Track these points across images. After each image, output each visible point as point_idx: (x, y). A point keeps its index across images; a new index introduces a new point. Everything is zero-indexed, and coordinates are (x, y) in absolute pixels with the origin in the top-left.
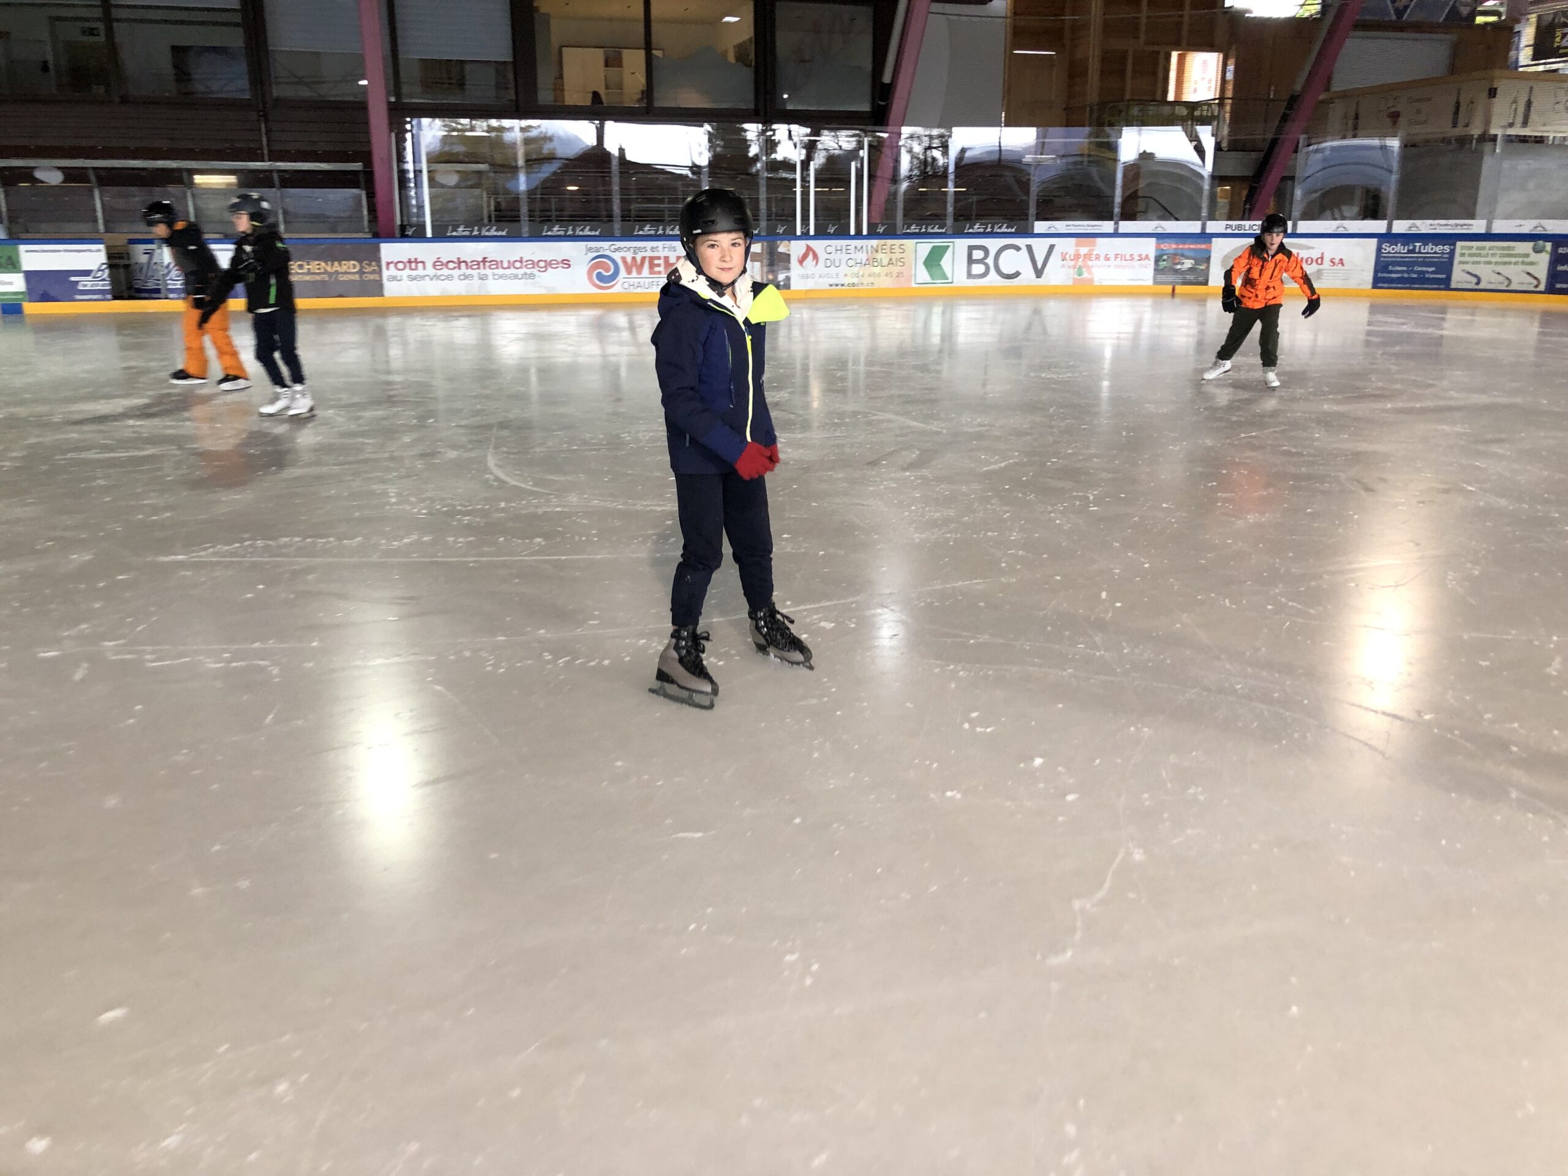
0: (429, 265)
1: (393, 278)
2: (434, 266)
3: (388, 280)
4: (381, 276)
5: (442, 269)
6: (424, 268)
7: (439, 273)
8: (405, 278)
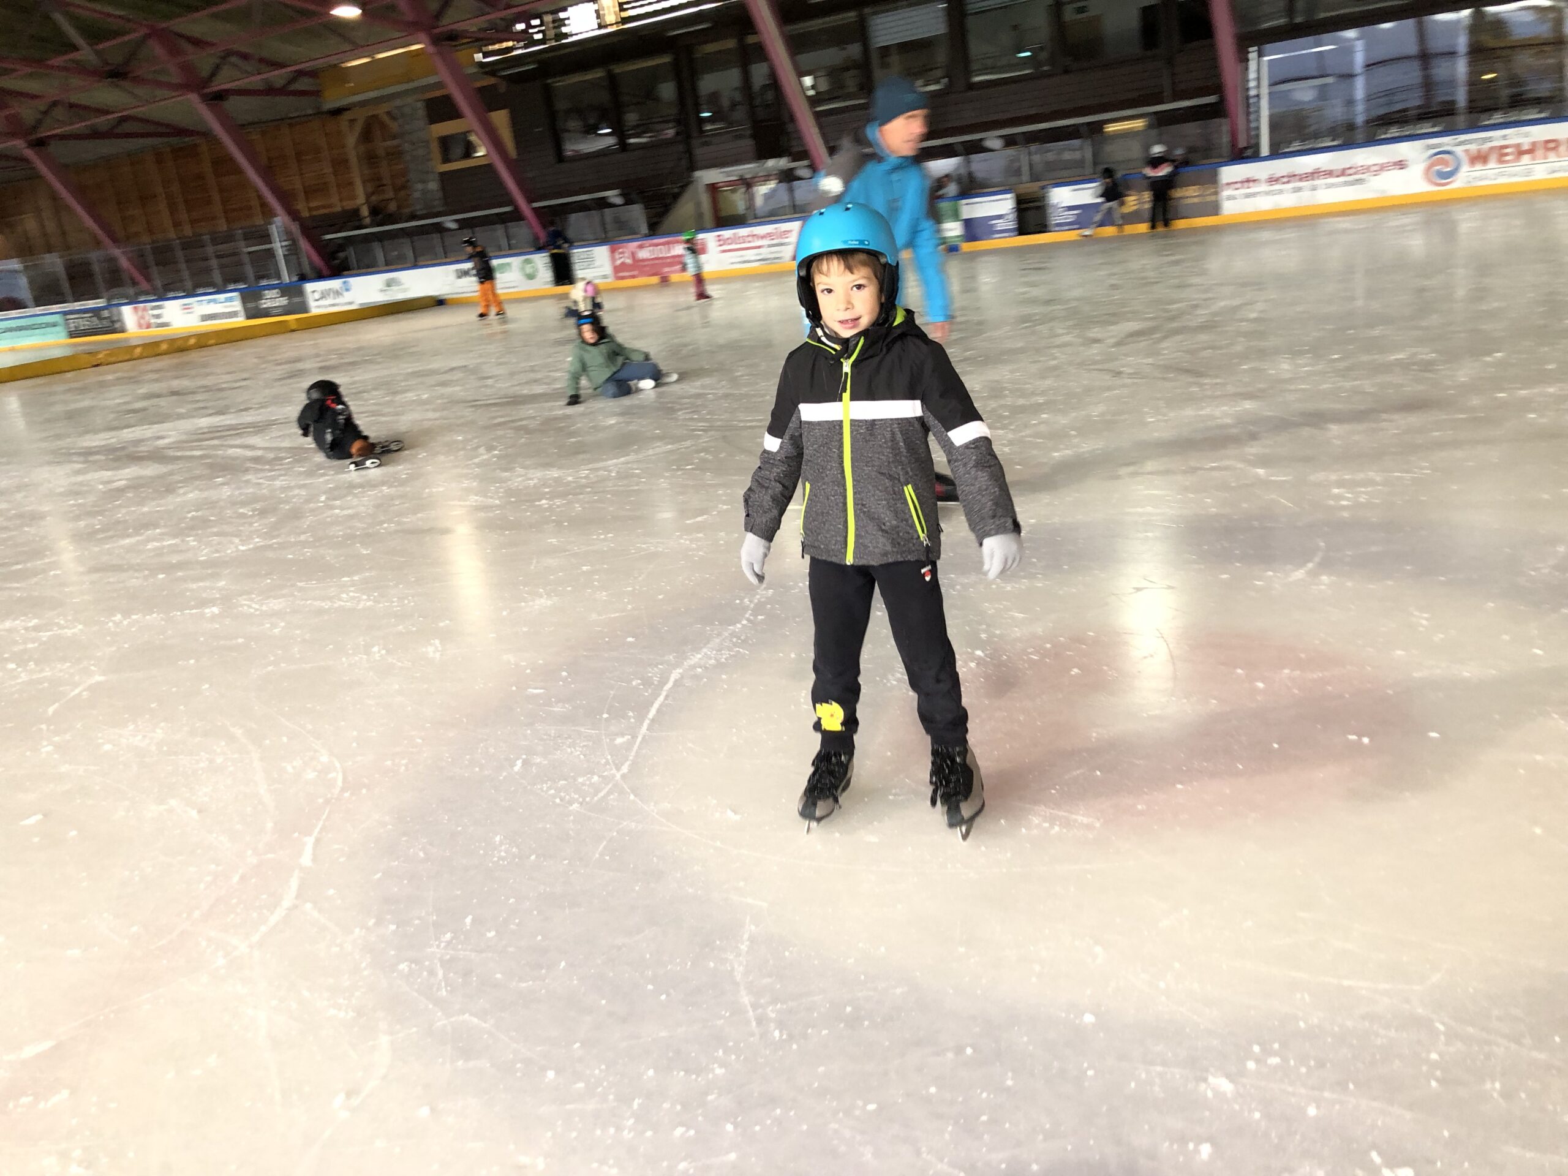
0: (1263, 182)
1: (1230, 198)
2: (1267, 182)
3: (1225, 199)
4: (1219, 197)
5: (1275, 184)
6: (1258, 185)
7: (1272, 188)
8: (1241, 196)
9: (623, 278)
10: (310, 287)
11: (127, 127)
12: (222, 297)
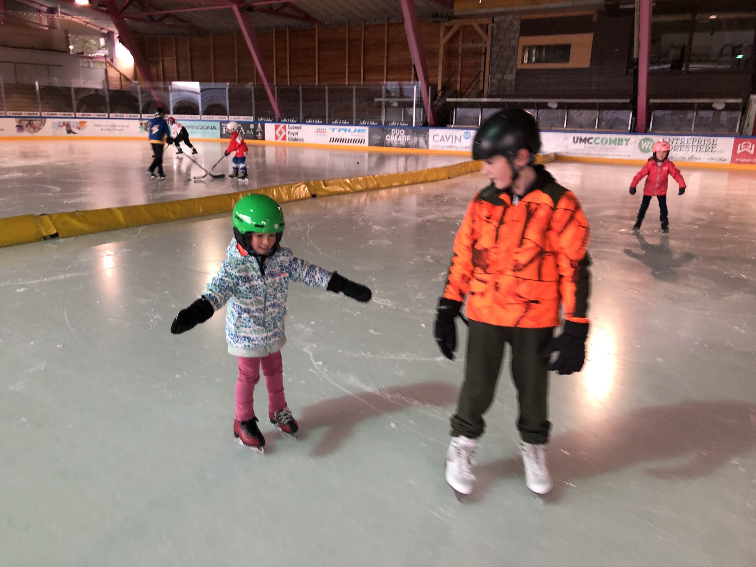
9: (739, 163)
10: (433, 132)
11: (286, 10)
12: (353, 128)
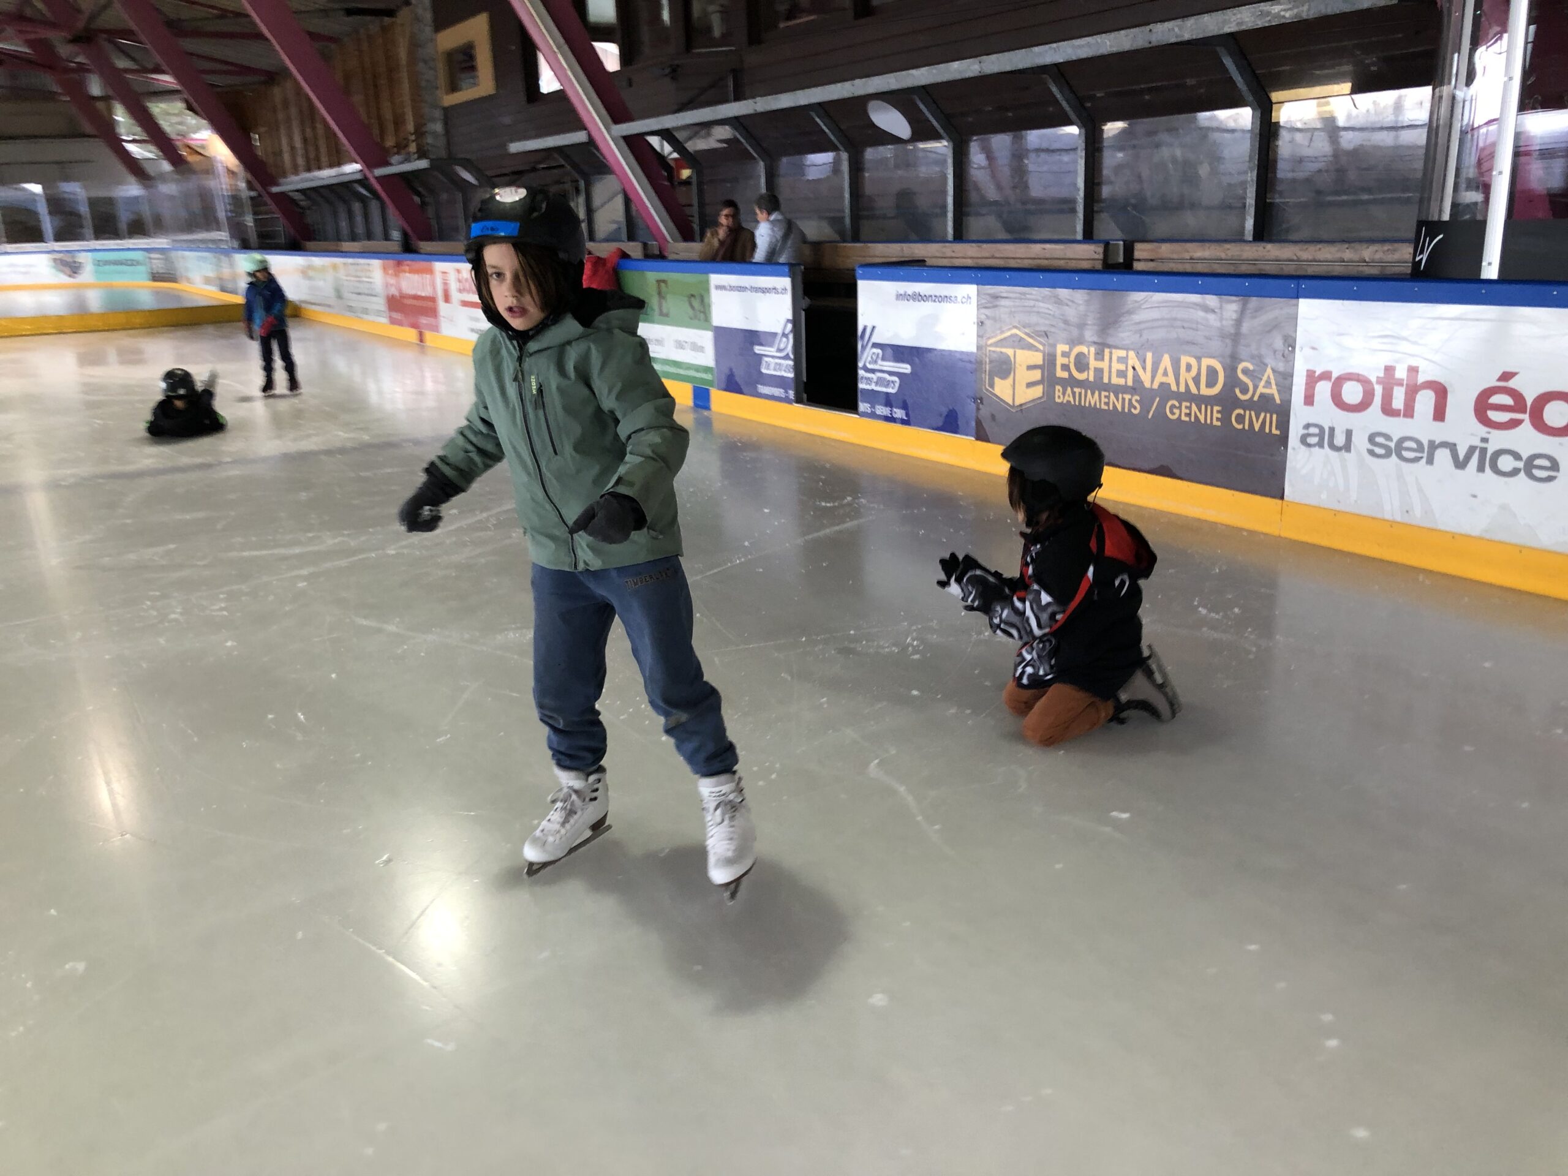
0: (1461, 404)
1: (1323, 437)
2: (1482, 407)
3: (1304, 440)
4: (1284, 424)
5: (1514, 424)
6: (1439, 414)
7: (1498, 440)
8: (1360, 442)
